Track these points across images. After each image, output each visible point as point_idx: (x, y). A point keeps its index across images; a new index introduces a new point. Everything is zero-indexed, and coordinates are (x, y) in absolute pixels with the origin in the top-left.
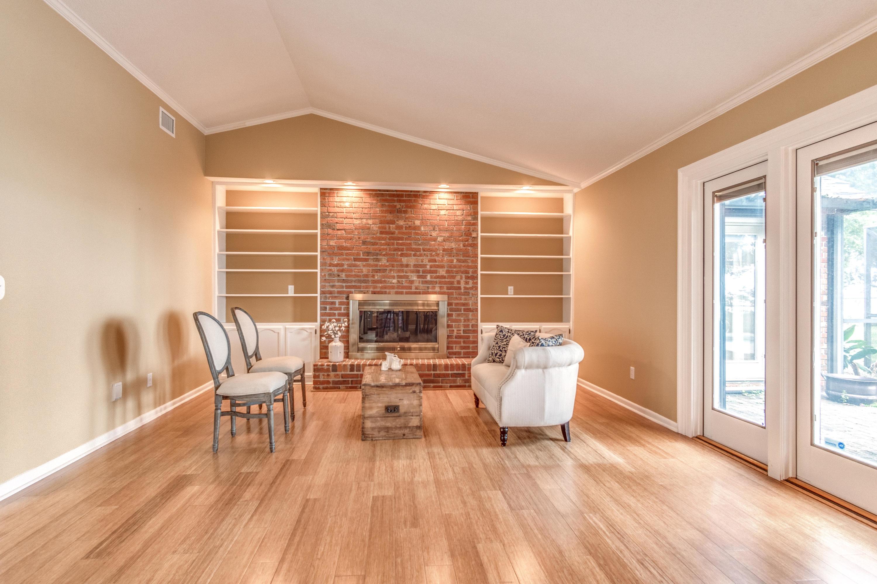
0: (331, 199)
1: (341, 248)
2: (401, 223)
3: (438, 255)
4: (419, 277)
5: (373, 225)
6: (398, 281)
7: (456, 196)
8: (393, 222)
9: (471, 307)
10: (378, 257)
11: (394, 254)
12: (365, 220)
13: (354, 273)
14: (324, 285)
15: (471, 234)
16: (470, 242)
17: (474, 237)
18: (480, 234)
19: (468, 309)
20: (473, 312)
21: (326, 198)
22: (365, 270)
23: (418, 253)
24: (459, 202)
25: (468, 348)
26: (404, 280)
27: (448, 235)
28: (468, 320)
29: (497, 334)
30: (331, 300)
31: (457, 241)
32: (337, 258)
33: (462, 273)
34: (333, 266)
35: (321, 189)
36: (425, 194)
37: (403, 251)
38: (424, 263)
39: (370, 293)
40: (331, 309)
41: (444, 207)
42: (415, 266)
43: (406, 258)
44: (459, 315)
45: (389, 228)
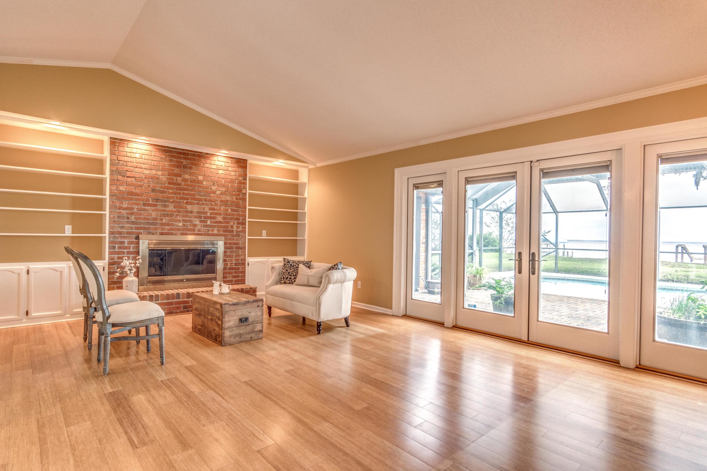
0: (121, 149)
1: (131, 193)
2: (187, 177)
3: (216, 205)
4: (201, 221)
5: (162, 176)
6: (184, 225)
7: (231, 161)
8: (180, 176)
9: (240, 246)
10: (166, 204)
11: (180, 202)
12: (154, 171)
13: (143, 217)
14: (113, 226)
15: (241, 190)
16: (241, 196)
17: (243, 193)
18: (248, 191)
19: (238, 247)
20: (242, 249)
21: (116, 147)
22: (154, 214)
23: (201, 202)
24: (233, 165)
25: (238, 276)
26: (188, 223)
27: (225, 190)
28: (239, 256)
29: (285, 264)
30: (120, 240)
31: (231, 195)
32: (127, 202)
33: (235, 220)
34: (122, 209)
35: (111, 138)
36: (207, 156)
37: (188, 200)
38: (205, 211)
39: (158, 234)
40: (120, 248)
41: (222, 167)
42: (198, 212)
43: (190, 206)
44: (232, 252)
45: (177, 180)
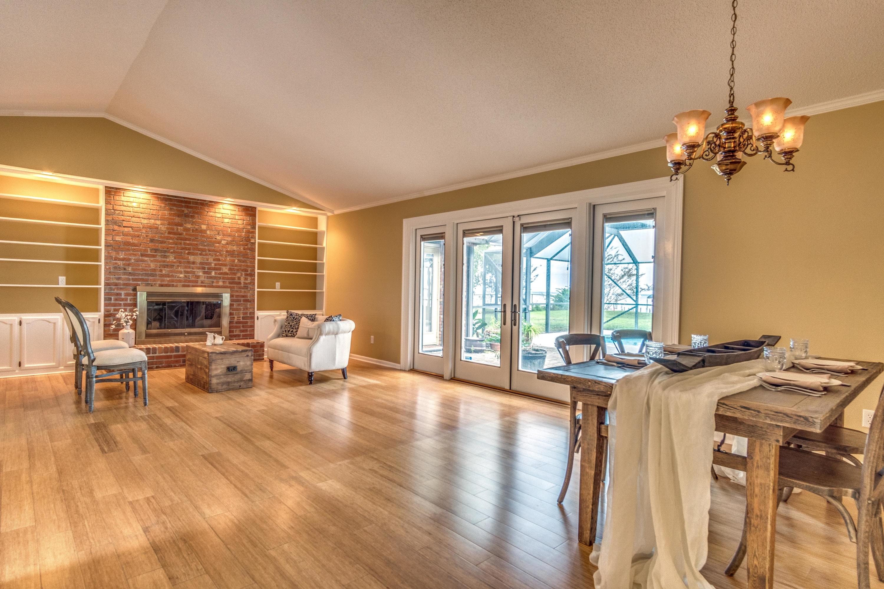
0: (117, 198)
1: (127, 244)
2: (189, 226)
3: (221, 255)
4: (204, 273)
5: (161, 226)
6: (185, 276)
7: (238, 209)
8: (181, 225)
9: (249, 298)
10: (166, 254)
11: (181, 252)
12: (153, 220)
13: (141, 268)
14: (109, 278)
15: (250, 240)
16: (249, 246)
17: (252, 243)
18: (257, 241)
19: (246, 300)
20: (251, 302)
21: (112, 196)
22: (152, 265)
23: (204, 253)
24: (240, 213)
25: (246, 331)
26: (190, 275)
27: (231, 239)
28: (247, 309)
30: (116, 291)
31: (238, 245)
32: (123, 253)
33: (242, 271)
34: (119, 260)
35: (106, 187)
36: (210, 203)
37: (190, 250)
38: (209, 261)
39: (158, 285)
40: (116, 300)
41: (227, 216)
42: (201, 263)
43: (193, 257)
44: (239, 305)
45: (177, 229)
